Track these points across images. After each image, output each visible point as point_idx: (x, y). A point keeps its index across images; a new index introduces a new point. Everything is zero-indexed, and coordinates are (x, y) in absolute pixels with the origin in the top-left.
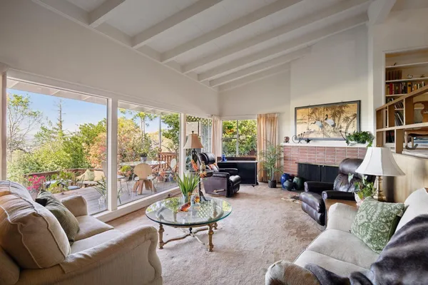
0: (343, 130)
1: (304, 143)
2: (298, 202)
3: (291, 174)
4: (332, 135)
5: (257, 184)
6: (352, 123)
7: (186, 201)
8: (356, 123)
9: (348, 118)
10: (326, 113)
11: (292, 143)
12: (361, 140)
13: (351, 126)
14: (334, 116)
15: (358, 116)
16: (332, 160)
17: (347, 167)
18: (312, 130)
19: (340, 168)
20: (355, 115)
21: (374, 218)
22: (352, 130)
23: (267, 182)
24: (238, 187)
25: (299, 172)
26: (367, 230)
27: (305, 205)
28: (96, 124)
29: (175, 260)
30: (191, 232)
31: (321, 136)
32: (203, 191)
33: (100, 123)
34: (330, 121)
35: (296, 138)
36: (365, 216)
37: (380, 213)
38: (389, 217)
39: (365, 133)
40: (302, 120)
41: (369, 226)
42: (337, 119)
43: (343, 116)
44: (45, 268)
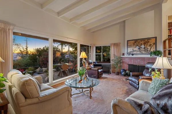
0: (149, 50)
1: (131, 56)
2: (128, 81)
3: (125, 69)
4: (144, 52)
5: (111, 73)
6: (153, 47)
7: (81, 78)
8: (154, 47)
9: (151, 45)
10: (141, 42)
11: (126, 56)
12: (157, 54)
13: (152, 48)
14: (144, 44)
15: (155, 44)
16: (144, 63)
17: (149, 66)
18: (135, 50)
19: (146, 66)
20: (154, 44)
21: (157, 85)
22: (153, 50)
23: (115, 73)
24: (102, 74)
25: (129, 68)
26: (154, 90)
27: (131, 82)
28: (42, 48)
29: (76, 101)
30: (83, 91)
31: (139, 53)
32: (87, 76)
33: (44, 48)
34: (143, 46)
35: (128, 54)
36: (154, 84)
37: (159, 83)
38: (163, 84)
39: (159, 51)
40: (130, 46)
41: (155, 88)
42: (146, 45)
43: (149, 44)
44: (33, 98)
